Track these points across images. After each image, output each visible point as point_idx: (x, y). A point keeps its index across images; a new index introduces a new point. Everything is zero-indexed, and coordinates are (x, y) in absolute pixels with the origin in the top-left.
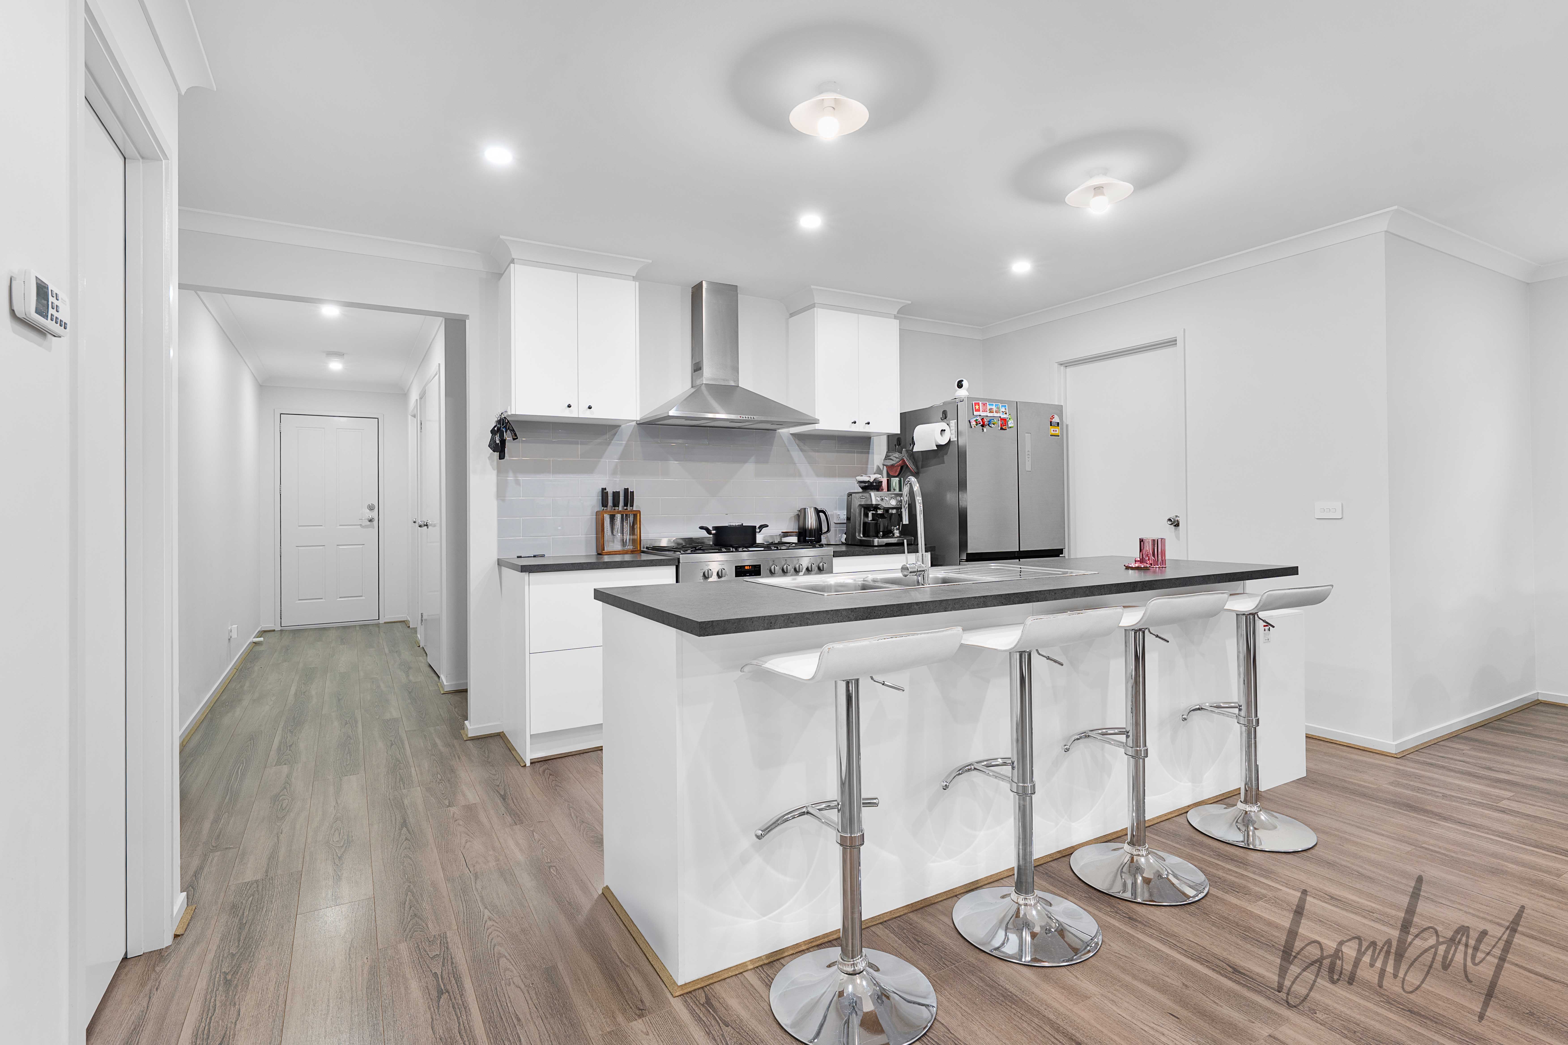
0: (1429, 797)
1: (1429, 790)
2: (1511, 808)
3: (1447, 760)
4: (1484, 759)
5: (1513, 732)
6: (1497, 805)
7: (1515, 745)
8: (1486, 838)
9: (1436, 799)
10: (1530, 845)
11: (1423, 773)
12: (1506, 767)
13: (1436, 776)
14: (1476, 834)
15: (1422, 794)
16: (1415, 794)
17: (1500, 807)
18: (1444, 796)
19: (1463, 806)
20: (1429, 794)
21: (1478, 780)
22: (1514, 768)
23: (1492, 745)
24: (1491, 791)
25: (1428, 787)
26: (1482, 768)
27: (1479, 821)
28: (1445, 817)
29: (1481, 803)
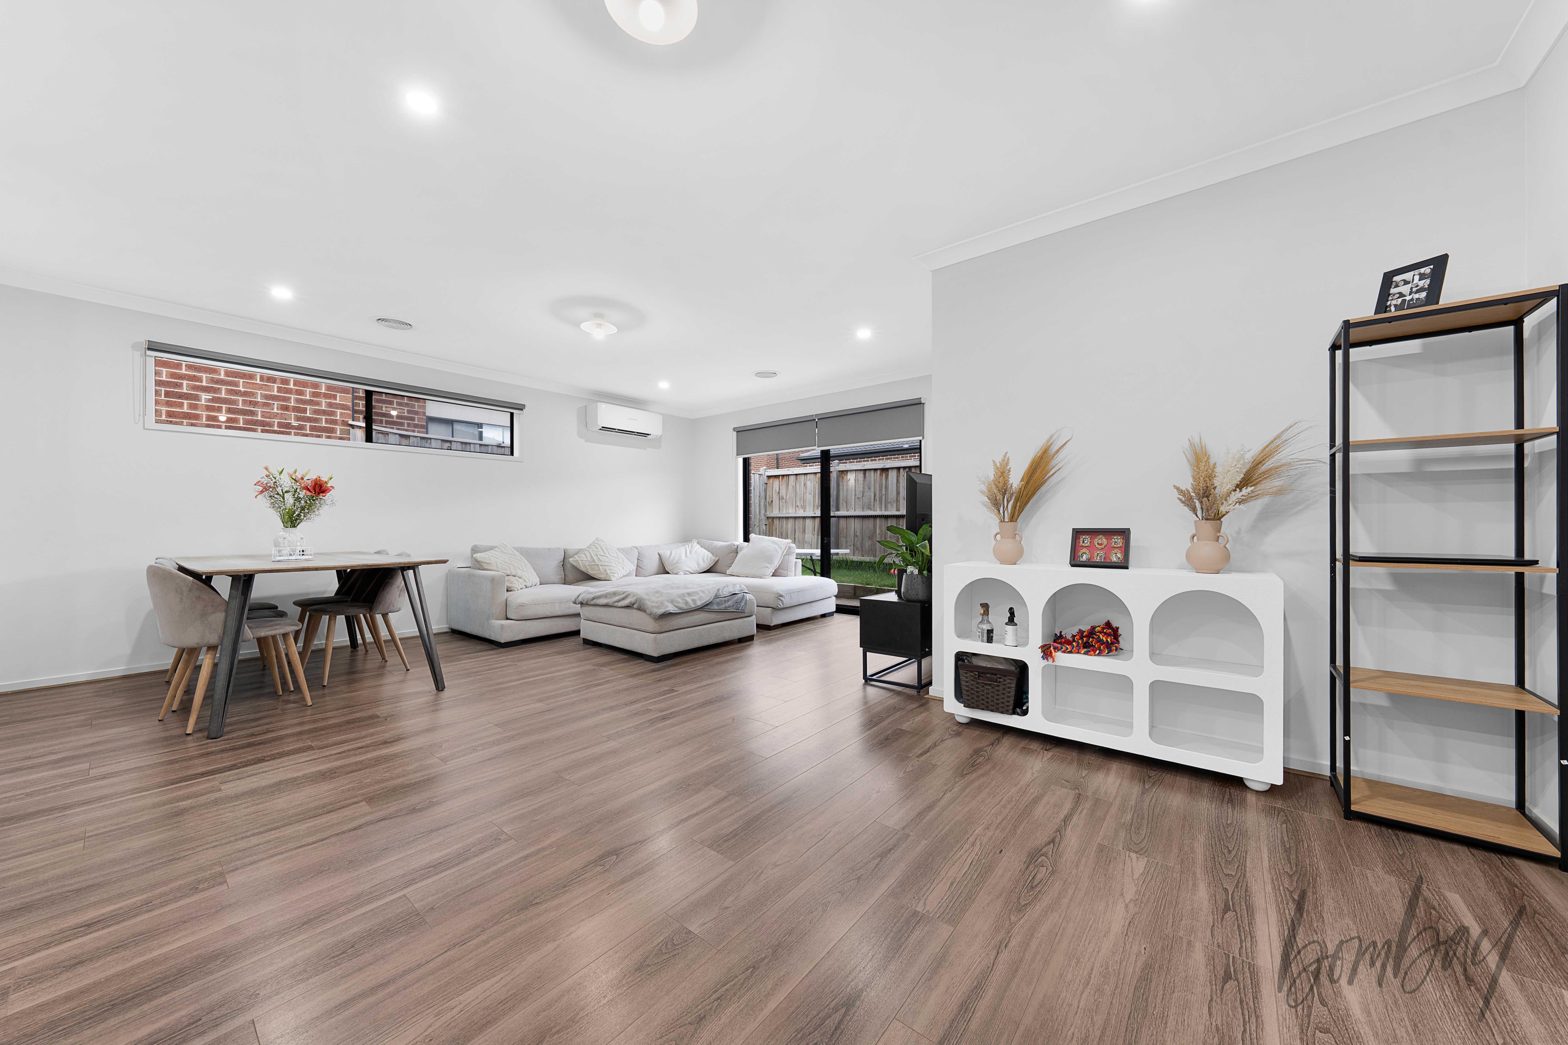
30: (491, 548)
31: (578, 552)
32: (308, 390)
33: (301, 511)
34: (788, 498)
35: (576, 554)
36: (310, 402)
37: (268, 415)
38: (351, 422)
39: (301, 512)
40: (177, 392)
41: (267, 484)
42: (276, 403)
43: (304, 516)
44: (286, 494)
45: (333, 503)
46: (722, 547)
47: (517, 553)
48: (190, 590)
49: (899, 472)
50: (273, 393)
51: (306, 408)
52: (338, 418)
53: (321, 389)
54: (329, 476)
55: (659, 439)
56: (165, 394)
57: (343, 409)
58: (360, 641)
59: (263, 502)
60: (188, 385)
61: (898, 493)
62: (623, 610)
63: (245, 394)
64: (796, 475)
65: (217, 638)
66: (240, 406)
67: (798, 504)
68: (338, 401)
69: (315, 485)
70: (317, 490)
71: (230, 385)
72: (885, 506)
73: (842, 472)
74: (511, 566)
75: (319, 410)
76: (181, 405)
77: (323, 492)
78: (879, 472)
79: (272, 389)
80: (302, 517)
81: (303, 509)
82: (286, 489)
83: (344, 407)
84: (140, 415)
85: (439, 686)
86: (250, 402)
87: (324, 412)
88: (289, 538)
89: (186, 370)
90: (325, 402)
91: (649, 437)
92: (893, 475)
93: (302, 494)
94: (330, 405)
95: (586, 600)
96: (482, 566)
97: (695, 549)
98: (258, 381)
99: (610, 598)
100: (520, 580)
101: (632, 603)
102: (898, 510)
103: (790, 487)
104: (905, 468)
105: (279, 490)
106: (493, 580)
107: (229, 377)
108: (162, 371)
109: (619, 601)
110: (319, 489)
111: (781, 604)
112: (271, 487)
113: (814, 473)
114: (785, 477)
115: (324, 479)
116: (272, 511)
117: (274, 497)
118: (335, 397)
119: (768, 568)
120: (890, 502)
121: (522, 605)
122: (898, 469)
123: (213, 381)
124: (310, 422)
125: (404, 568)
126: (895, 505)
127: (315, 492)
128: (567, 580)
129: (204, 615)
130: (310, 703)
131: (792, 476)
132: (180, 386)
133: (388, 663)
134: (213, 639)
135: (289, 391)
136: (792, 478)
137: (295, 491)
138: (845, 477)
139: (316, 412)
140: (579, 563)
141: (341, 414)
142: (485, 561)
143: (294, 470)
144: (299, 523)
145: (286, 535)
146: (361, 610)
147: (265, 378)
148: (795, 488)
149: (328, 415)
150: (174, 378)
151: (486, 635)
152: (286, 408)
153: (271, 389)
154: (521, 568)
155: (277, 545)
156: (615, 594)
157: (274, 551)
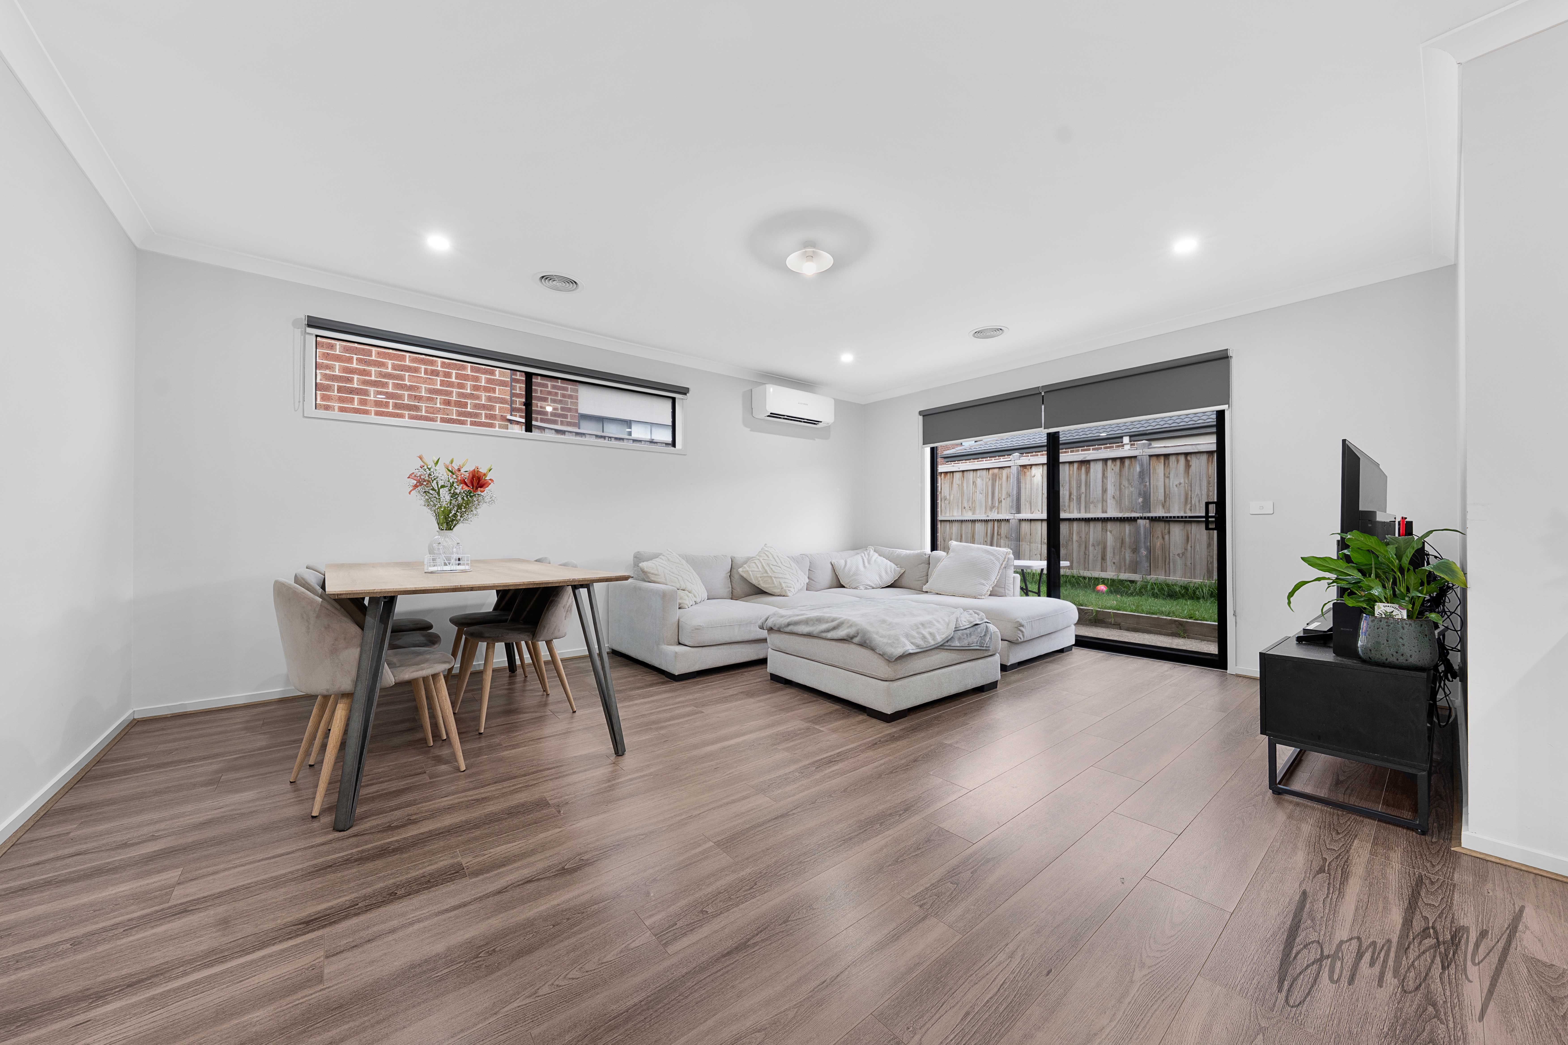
0: (47, 966)
1: (40, 949)
2: (191, 898)
3: (48, 866)
4: (109, 832)
5: (125, 772)
6: (170, 904)
7: (139, 790)
8: (189, 985)
9: (63, 962)
10: (256, 949)
11: (12, 917)
12: (145, 830)
13: (40, 909)
14: (169, 991)
15: (29, 966)
16: (13, 977)
17: (175, 906)
18: (76, 944)
19: (119, 942)
20: (42, 961)
21: (117, 876)
22: (157, 827)
23: (108, 805)
24: (148, 884)
25: (36, 944)
26: (112, 849)
27: (159, 957)
28: (97, 993)
29: (144, 916)
30: (656, 556)
31: (747, 560)
32: (469, 383)
33: (458, 509)
34: (952, 498)
35: (745, 563)
36: (471, 396)
37: (431, 410)
38: (509, 417)
39: (457, 511)
40: (348, 387)
41: (420, 476)
42: (439, 397)
43: (461, 517)
44: (441, 490)
45: (492, 501)
46: (908, 557)
47: (684, 562)
48: (318, 617)
49: (1106, 464)
50: (436, 387)
51: (467, 402)
52: (497, 413)
53: (481, 382)
54: (488, 467)
55: (828, 428)
56: (338, 390)
57: (502, 403)
58: (518, 662)
59: (417, 499)
60: (358, 380)
61: (1104, 491)
62: (834, 643)
63: (411, 388)
64: (963, 471)
65: (350, 682)
66: (406, 401)
67: (966, 505)
68: (497, 395)
69: (473, 478)
70: (475, 484)
71: (397, 379)
72: (1086, 507)
73: (1024, 466)
74: (680, 578)
75: (479, 404)
76: (352, 401)
77: (481, 487)
78: (1076, 465)
79: (435, 384)
80: (459, 518)
81: (459, 507)
82: (441, 483)
83: (502, 401)
84: (299, 402)
85: (619, 749)
86: (415, 396)
87: (484, 407)
88: (445, 544)
89: (357, 364)
90: (485, 395)
91: (820, 425)
92: (1096, 469)
93: (459, 489)
94: (489, 399)
95: (778, 626)
96: (648, 577)
97: (874, 558)
98: (423, 375)
99: (813, 625)
100: (690, 594)
101: (851, 636)
102: (1104, 511)
103: (955, 486)
104: (1114, 459)
105: (434, 484)
106: (664, 595)
107: (396, 370)
108: (335, 365)
109: (828, 631)
110: (477, 482)
111: (1021, 637)
112: (425, 481)
113: (986, 469)
114: (949, 474)
115: (483, 470)
116: (426, 509)
117: (429, 492)
118: (494, 390)
119: (983, 584)
120: (1093, 502)
121: (698, 629)
122: (1105, 461)
123: (381, 375)
124: (471, 417)
125: (576, 587)
126: (1100, 506)
127: (473, 486)
128: (734, 594)
129: (334, 651)
130: (463, 768)
131: (957, 473)
132: (350, 380)
133: (551, 699)
134: (346, 683)
135: (451, 385)
136: (957, 476)
137: (452, 485)
138: (1028, 474)
139: (476, 406)
140: (749, 574)
141: (500, 408)
142: (652, 571)
143: (450, 460)
144: (455, 525)
145: (441, 540)
146: (522, 636)
147: (429, 371)
148: (961, 486)
149: (488, 409)
150: (346, 373)
151: (656, 663)
152: (448, 403)
153: (433, 382)
154: (690, 580)
155: (431, 551)
156: (819, 620)
157: (427, 558)
